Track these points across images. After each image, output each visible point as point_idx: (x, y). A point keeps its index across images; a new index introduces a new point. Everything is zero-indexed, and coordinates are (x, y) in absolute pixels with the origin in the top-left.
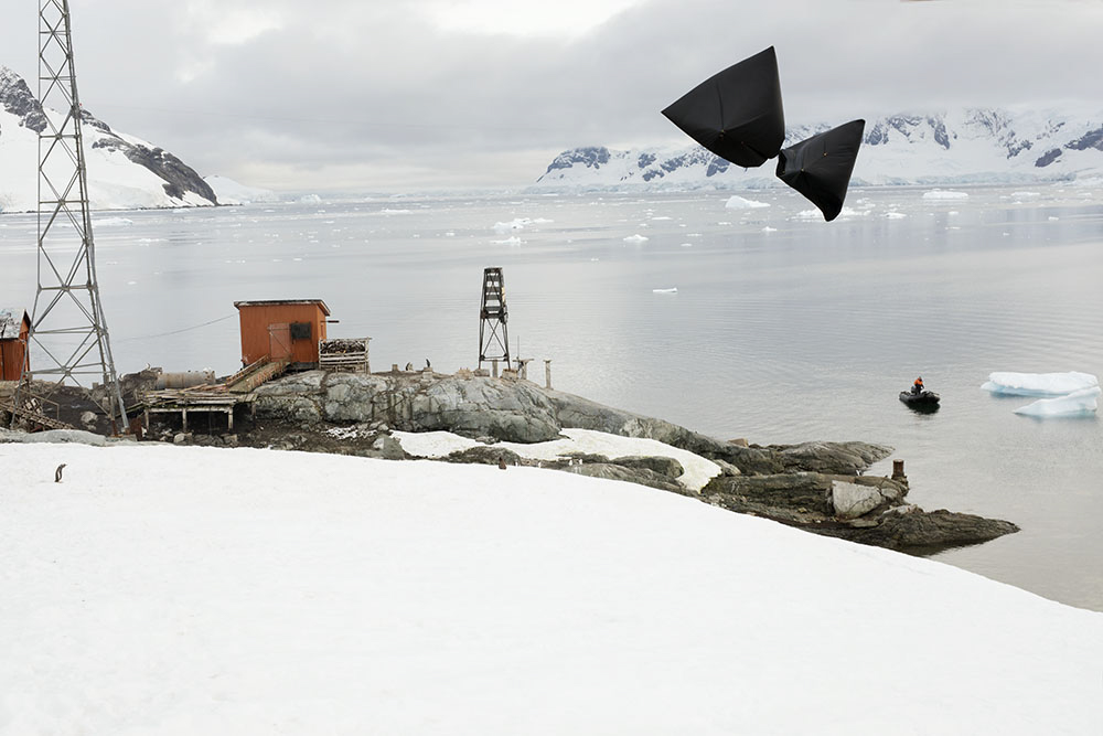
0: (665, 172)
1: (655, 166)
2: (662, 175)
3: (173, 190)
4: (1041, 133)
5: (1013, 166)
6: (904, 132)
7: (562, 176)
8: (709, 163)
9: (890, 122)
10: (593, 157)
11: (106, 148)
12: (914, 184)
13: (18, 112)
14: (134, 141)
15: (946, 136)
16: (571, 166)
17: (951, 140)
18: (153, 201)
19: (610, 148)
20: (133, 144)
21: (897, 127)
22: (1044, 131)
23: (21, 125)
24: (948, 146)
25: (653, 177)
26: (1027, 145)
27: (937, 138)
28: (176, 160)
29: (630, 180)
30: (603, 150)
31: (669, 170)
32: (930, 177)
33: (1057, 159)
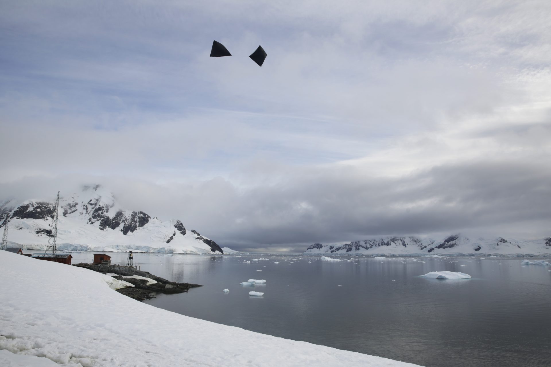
0: (336, 251)
1: (334, 249)
2: (335, 252)
3: (213, 250)
4: (429, 244)
5: (422, 252)
6: (395, 243)
7: (311, 251)
8: (347, 249)
9: (391, 240)
10: (318, 247)
11: (199, 239)
12: (397, 255)
13: (180, 230)
14: (205, 238)
15: (405, 244)
16: (313, 249)
17: (407, 245)
18: (208, 252)
19: (323, 244)
20: (205, 239)
21: (393, 241)
22: (429, 243)
23: (180, 233)
24: (406, 246)
25: (333, 252)
26: (425, 247)
27: (403, 245)
28: (215, 243)
29: (328, 253)
30: (321, 245)
31: (337, 250)
32: (402, 254)
33: (433, 251)
